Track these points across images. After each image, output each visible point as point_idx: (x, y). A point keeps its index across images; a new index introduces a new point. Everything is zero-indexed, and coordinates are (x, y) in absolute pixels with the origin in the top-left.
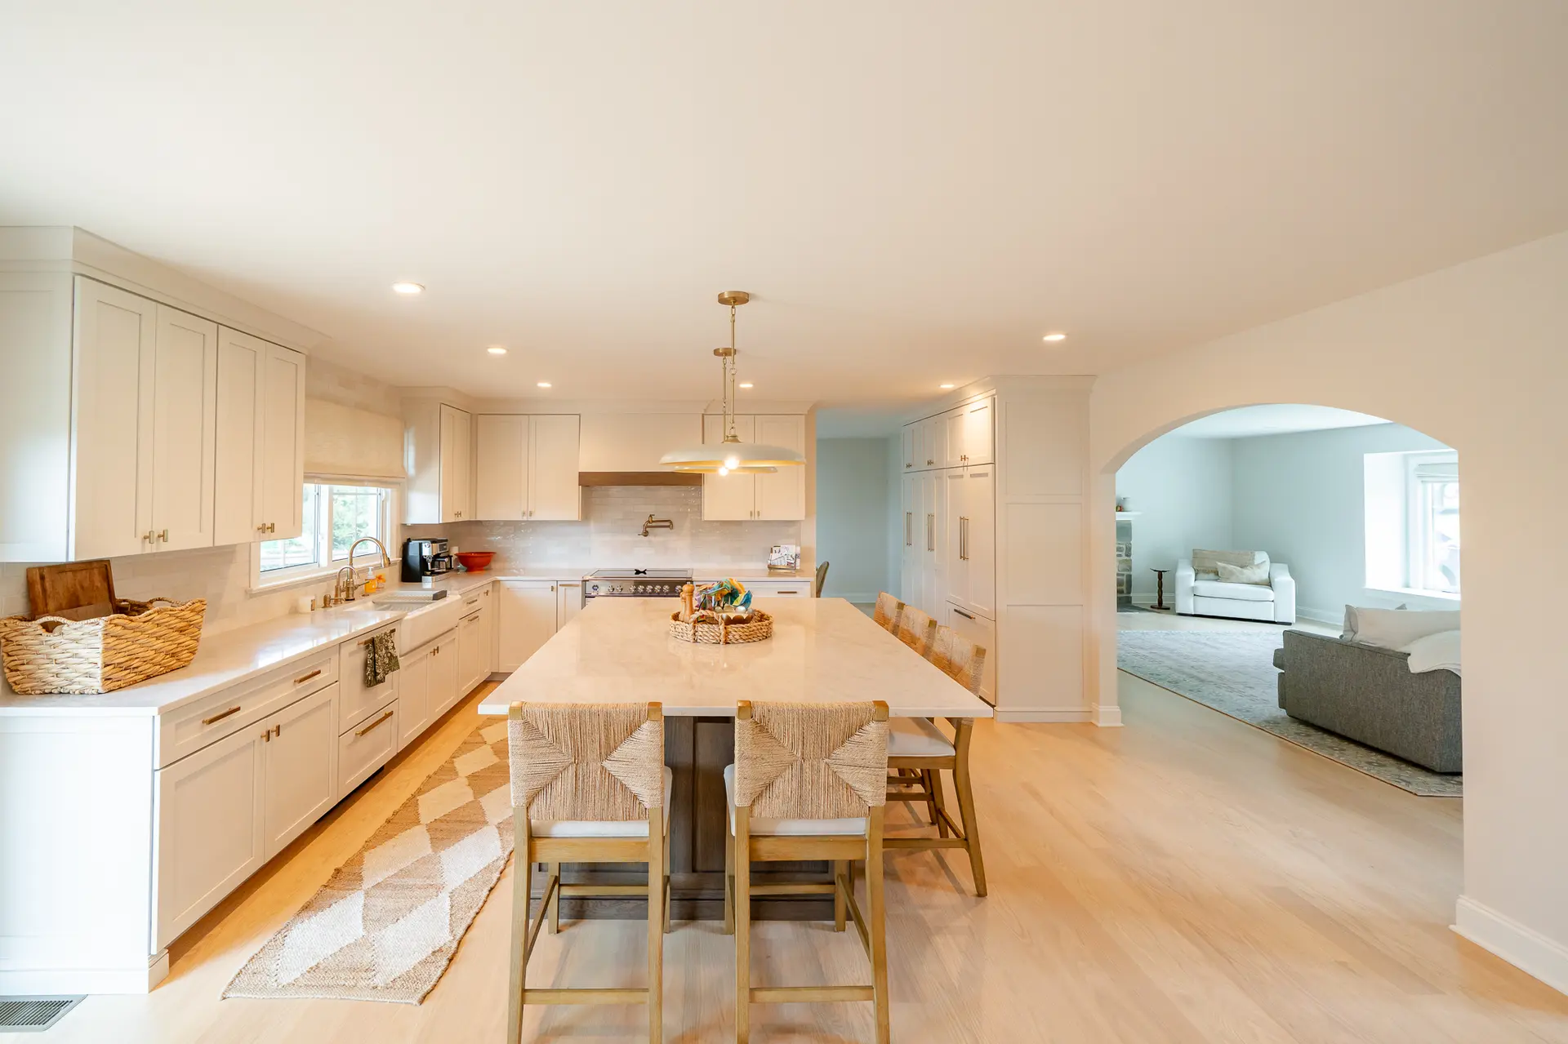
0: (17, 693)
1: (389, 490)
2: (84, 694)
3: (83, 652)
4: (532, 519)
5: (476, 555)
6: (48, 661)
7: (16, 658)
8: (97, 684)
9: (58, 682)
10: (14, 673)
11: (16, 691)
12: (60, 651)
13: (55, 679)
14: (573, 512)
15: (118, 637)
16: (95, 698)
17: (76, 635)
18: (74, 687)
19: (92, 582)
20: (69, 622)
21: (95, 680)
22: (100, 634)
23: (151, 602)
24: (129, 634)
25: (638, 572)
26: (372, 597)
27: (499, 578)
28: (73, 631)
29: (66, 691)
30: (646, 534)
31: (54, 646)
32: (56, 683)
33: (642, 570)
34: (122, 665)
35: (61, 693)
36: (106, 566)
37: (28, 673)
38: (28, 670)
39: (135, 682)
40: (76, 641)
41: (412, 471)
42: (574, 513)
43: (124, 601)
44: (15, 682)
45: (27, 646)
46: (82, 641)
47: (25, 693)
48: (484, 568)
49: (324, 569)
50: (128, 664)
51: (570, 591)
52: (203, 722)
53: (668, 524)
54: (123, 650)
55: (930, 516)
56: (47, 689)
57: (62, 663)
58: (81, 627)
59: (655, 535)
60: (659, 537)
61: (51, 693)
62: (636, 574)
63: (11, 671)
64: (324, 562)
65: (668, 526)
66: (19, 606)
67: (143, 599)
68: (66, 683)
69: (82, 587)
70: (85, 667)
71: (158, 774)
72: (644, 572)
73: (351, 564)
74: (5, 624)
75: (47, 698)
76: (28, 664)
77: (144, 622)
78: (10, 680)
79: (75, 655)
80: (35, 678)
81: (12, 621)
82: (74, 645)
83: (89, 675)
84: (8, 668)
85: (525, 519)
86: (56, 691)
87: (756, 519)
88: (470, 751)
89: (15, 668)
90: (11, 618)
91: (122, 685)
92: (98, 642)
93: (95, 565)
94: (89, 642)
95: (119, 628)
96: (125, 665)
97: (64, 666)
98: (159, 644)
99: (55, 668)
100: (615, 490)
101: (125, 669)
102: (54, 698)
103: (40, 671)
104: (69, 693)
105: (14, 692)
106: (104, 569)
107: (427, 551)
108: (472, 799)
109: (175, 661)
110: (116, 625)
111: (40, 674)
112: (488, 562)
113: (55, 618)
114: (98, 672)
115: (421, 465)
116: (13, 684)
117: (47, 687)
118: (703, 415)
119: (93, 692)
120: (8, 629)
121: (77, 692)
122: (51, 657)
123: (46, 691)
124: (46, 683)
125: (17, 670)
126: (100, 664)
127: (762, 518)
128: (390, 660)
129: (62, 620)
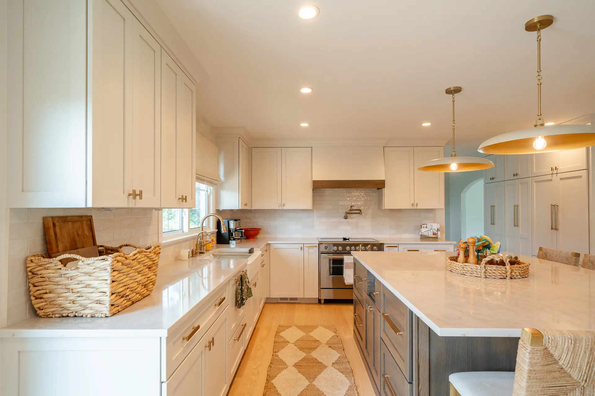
0: (41, 317)
1: (211, 188)
2: (95, 317)
3: (95, 283)
4: (285, 208)
5: (250, 229)
6: (66, 291)
7: (40, 288)
8: (105, 309)
9: (74, 308)
10: (38, 300)
11: (41, 314)
12: (76, 282)
13: (72, 305)
14: (308, 204)
15: (119, 271)
16: (103, 320)
17: (88, 269)
18: (87, 312)
19: (83, 231)
20: (83, 259)
21: (104, 306)
22: (109, 269)
23: (121, 247)
24: (125, 269)
25: (345, 239)
26: (211, 252)
27: (270, 242)
28: (87, 266)
29: (80, 315)
30: (346, 218)
31: (71, 278)
32: (72, 309)
33: (348, 238)
34: (120, 294)
35: (75, 316)
36: (90, 219)
37: (50, 300)
38: (50, 298)
39: (126, 307)
40: (89, 274)
41: (222, 178)
42: (309, 206)
43: (101, 246)
44: (39, 308)
45: (49, 278)
46: (94, 275)
47: (47, 316)
48: (255, 237)
49: (186, 234)
50: (123, 293)
51: (311, 250)
52: (183, 339)
53: (359, 212)
54: (121, 282)
55: (516, 207)
56: (65, 313)
57: (78, 292)
58: (93, 263)
59: (352, 218)
60: (354, 219)
61: (68, 316)
62: (343, 240)
63: (36, 298)
64: (186, 230)
65: (359, 213)
66: (39, 247)
67: (115, 245)
68: (81, 308)
69: (78, 235)
70: (96, 296)
71: (164, 386)
72: (348, 239)
73: (202, 230)
74: (31, 260)
75: (65, 320)
76: (50, 293)
77: (133, 260)
78: (36, 306)
79: (88, 286)
80: (56, 305)
81: (37, 258)
82: (87, 277)
83: (99, 302)
84: (34, 296)
85: (280, 208)
86: (72, 315)
87: (415, 208)
88: (283, 348)
89: (40, 296)
90: (34, 256)
91: (120, 310)
92: (107, 276)
93: (84, 218)
94: (100, 275)
95: (120, 264)
96: (121, 294)
97: (78, 294)
98: (139, 278)
99: (72, 297)
100: (328, 192)
101: (122, 297)
102: (70, 320)
103: (60, 299)
104: (82, 316)
105: (38, 316)
106: (89, 222)
107: (232, 225)
108: (307, 383)
109: (146, 291)
110: (118, 262)
111: (60, 301)
112: (257, 234)
113: (72, 255)
114: (107, 299)
115: (227, 174)
116: (38, 310)
117: (65, 311)
118: (384, 147)
119: (103, 315)
120: (33, 264)
121: (89, 316)
122: (69, 287)
123: (64, 315)
124: (64, 308)
125: (41, 298)
126: (108, 294)
127: (418, 208)
128: (247, 290)
129: (78, 257)
